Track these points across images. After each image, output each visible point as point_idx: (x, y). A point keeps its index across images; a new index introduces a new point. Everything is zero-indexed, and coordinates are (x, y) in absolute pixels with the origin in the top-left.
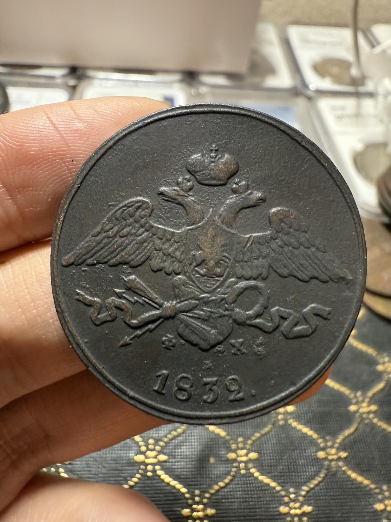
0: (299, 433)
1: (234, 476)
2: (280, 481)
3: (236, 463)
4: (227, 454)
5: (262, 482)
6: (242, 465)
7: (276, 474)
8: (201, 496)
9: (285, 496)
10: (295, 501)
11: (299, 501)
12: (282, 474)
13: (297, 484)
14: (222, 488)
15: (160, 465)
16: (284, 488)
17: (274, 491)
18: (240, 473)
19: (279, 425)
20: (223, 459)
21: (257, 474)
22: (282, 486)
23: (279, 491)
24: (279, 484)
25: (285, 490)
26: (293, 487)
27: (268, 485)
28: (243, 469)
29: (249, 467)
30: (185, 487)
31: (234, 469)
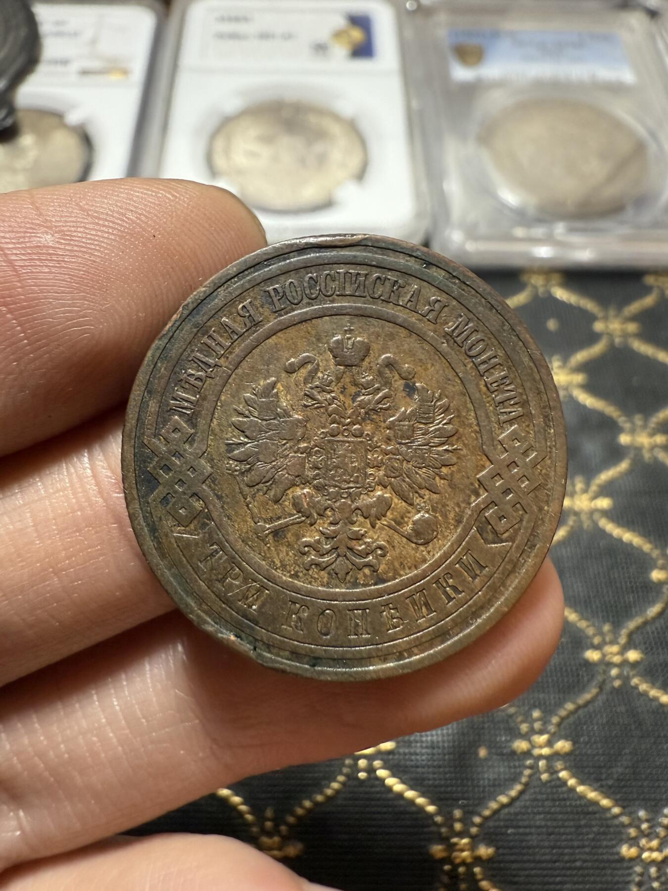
0: (654, 704)
1: (526, 785)
2: (618, 797)
3: (529, 759)
4: (511, 741)
5: (582, 797)
7: (610, 782)
8: (466, 820)
9: (630, 825)
10: (649, 836)
11: (657, 836)
12: (623, 783)
13: (653, 803)
14: (503, 806)
15: (382, 760)
16: (626, 810)
17: (608, 815)
18: (540, 779)
19: (613, 688)
20: (505, 751)
21: (572, 782)
22: (624, 807)
23: (616, 816)
24: (617, 803)
25: (630, 814)
26: (646, 810)
27: (596, 803)
28: (546, 771)
29: (556, 769)
30: (432, 803)
31: (527, 772)
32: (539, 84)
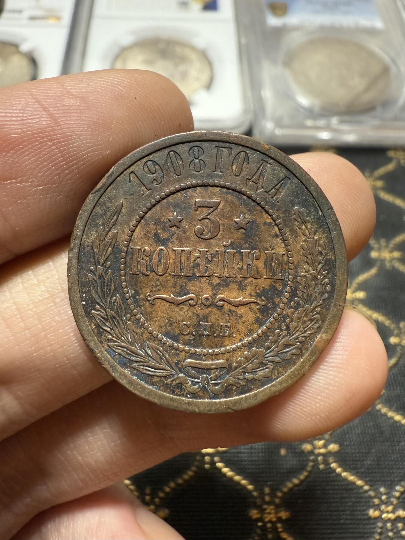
0: (390, 421)
1: (310, 472)
2: (368, 479)
3: (311, 456)
4: (301, 444)
5: (345, 479)
6: (320, 458)
7: (363, 470)
8: (273, 494)
9: (375, 497)
10: (387, 503)
11: (392, 504)
12: (371, 470)
13: (389, 483)
14: (296, 485)
15: (219, 457)
16: (373, 487)
17: (361, 491)
18: (319, 468)
20: (297, 451)
21: (339, 470)
22: (371, 486)
23: (366, 492)
24: (367, 483)
25: (374, 490)
26: (385, 487)
27: (354, 483)
28: (322, 463)
29: (329, 462)
30: (251, 484)
31: (311, 464)
32: (322, 28)
